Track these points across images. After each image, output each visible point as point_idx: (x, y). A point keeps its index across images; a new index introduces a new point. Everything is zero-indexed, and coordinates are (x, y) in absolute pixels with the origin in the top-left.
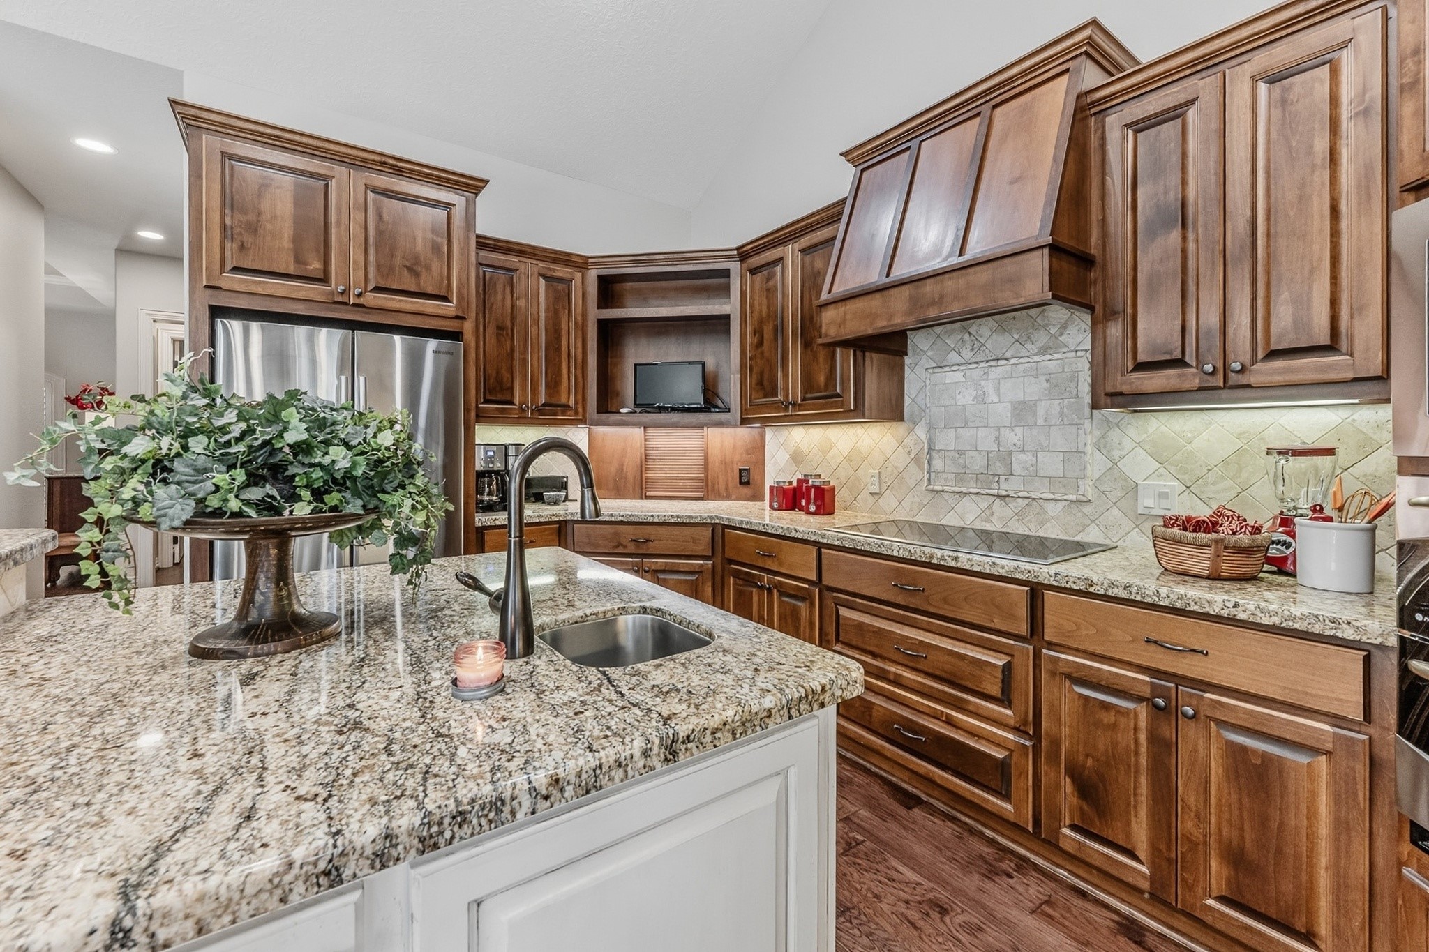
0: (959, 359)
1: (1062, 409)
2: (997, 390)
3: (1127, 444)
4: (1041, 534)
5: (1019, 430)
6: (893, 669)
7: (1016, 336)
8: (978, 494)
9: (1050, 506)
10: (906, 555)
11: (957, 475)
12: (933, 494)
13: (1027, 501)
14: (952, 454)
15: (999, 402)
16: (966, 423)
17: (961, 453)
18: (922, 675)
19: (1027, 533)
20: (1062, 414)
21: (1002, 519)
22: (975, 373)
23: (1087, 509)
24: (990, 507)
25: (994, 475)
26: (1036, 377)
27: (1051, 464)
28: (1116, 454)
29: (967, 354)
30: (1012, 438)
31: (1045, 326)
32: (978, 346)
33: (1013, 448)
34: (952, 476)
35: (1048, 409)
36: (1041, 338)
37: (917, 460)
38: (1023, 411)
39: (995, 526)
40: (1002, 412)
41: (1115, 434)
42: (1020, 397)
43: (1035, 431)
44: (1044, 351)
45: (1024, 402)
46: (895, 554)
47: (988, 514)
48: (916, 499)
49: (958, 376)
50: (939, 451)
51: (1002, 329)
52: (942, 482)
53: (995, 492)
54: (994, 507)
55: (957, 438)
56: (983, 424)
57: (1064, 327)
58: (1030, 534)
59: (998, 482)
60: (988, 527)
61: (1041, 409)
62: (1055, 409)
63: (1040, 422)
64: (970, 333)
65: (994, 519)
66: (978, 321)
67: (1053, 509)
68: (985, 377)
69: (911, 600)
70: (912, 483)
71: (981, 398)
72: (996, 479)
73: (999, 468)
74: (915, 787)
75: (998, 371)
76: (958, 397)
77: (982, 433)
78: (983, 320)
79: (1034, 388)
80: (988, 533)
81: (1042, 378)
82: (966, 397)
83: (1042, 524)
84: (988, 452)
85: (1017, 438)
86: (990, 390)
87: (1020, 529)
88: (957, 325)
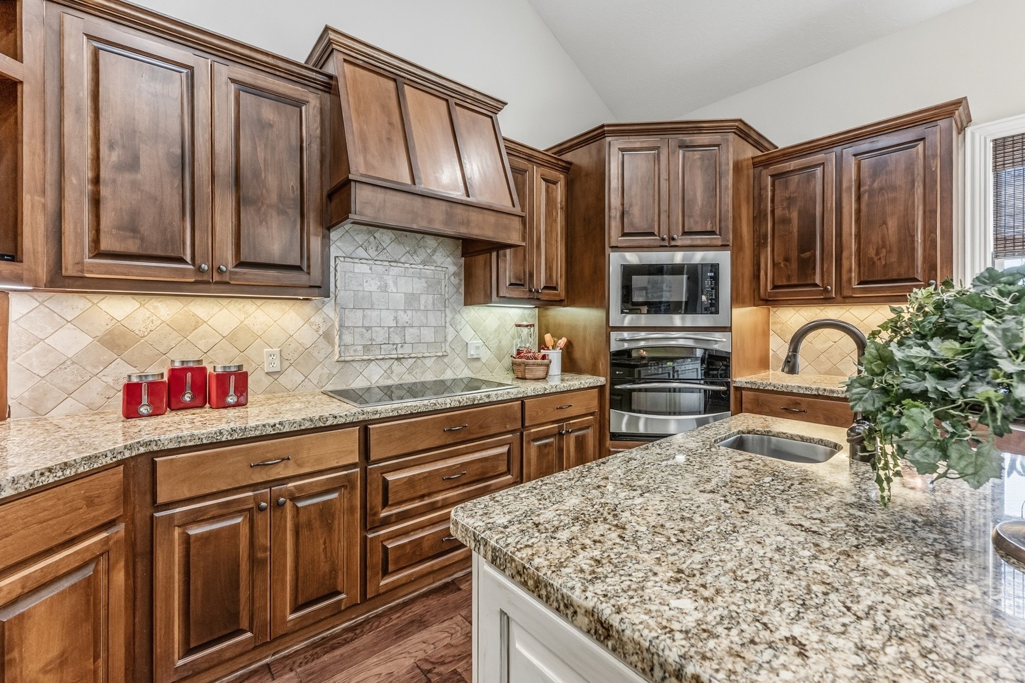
0: (366, 256)
1: (433, 301)
2: (395, 283)
3: (463, 322)
4: (422, 380)
5: (409, 313)
6: (439, 497)
7: (408, 249)
8: (383, 359)
9: (427, 361)
10: (457, 404)
11: (364, 346)
12: (343, 364)
13: (414, 360)
14: (361, 329)
15: (397, 292)
16: (372, 305)
17: (368, 328)
18: (461, 488)
19: (414, 381)
20: (434, 304)
21: (401, 375)
22: (379, 269)
23: (446, 360)
24: (390, 367)
25: (394, 344)
26: (420, 278)
27: (428, 335)
28: (459, 328)
29: (373, 253)
30: (404, 318)
31: (425, 247)
32: (380, 248)
33: (406, 325)
34: (360, 348)
35: (426, 300)
36: (422, 255)
37: (327, 336)
38: (411, 299)
39: (393, 381)
40: (399, 299)
41: (458, 317)
42: (410, 291)
43: (419, 313)
44: (424, 263)
45: (413, 294)
46: (448, 406)
47: (389, 371)
48: (326, 371)
49: (365, 268)
50: (348, 327)
51: (396, 240)
52: (352, 353)
53: (395, 356)
54: (394, 367)
55: (364, 316)
56: (386, 307)
57: (435, 251)
58: (417, 381)
59: (396, 349)
60: (389, 382)
61: (423, 299)
62: (430, 302)
63: (422, 308)
64: (375, 238)
65: (394, 376)
66: (381, 230)
67: (429, 362)
68: (387, 273)
69: (457, 437)
70: (321, 357)
71: (384, 288)
72: (395, 346)
73: (397, 339)
74: (440, 580)
75: (395, 271)
76: (365, 284)
77: (384, 313)
78: (385, 231)
79: (418, 286)
80: (389, 387)
81: (423, 280)
82: (372, 286)
83: (423, 373)
84: (389, 328)
85: (409, 317)
86: (391, 283)
87: (409, 379)
88: (365, 228)
